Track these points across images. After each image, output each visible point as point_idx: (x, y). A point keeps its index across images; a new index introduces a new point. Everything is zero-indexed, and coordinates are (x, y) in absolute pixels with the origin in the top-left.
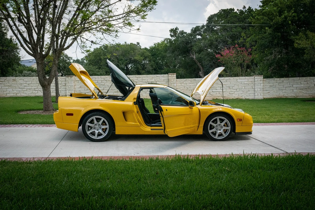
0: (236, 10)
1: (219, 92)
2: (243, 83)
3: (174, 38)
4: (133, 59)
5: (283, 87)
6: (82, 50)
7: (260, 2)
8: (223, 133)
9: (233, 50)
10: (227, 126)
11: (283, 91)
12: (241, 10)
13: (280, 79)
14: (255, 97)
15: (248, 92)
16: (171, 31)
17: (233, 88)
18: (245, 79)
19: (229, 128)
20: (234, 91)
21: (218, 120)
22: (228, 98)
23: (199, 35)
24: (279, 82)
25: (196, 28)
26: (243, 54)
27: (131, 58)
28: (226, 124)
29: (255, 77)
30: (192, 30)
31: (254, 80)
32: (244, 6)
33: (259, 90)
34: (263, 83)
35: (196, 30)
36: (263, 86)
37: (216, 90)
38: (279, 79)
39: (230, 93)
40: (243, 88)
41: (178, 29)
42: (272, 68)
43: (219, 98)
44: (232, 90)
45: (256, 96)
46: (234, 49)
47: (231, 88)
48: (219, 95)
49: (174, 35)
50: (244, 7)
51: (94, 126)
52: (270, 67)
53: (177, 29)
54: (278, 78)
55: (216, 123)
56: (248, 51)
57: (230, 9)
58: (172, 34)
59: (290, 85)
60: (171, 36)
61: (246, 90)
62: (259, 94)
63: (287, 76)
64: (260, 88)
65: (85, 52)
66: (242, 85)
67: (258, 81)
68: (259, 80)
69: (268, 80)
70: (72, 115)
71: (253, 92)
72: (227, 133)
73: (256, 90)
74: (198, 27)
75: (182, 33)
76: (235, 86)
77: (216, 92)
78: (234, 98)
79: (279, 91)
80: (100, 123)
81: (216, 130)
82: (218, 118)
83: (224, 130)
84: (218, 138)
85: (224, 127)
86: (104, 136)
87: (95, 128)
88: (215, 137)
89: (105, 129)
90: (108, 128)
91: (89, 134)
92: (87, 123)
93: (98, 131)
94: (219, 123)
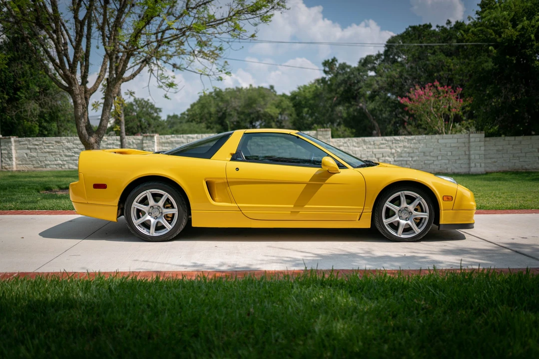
0: (434, 28)
1: (406, 161)
2: (448, 145)
3: (330, 76)
4: (262, 111)
5: (520, 152)
6: (159, 82)
7: (478, 5)
8: (414, 226)
9: (430, 90)
10: (422, 211)
11: (521, 160)
12: (442, 27)
13: (515, 138)
14: (470, 170)
15: (458, 162)
16: (326, 63)
17: (431, 154)
18: (453, 138)
19: (425, 215)
20: (433, 159)
21: (403, 199)
23: (371, 70)
24: (513, 143)
25: (366, 58)
26: (447, 98)
27: (260, 111)
28: (419, 208)
29: (469, 135)
30: (360, 62)
31: (469, 140)
32: (448, 20)
33: (477, 157)
34: (485, 146)
35: (366, 62)
36: (485, 150)
37: (401, 159)
38: (513, 138)
39: (425, 163)
40: (449, 154)
41: (337, 61)
42: (500, 119)
44: (429, 158)
45: (471, 167)
46: (432, 88)
47: (428, 154)
49: (330, 71)
50: (449, 22)
51: (149, 210)
52: (497, 118)
53: (334, 60)
54: (512, 136)
55: (399, 205)
56: (457, 93)
57: (424, 25)
58: (327, 69)
59: (534, 149)
60: (325, 72)
61: (454, 158)
62: (478, 165)
63: (527, 133)
64: (479, 155)
65: (164, 87)
66: (446, 148)
67: (475, 142)
68: (478, 139)
69: (493, 140)
70: (104, 186)
71: (467, 161)
72: (421, 225)
73: (472, 157)
74: (370, 56)
75: (343, 66)
76: (435, 151)
79: (513, 160)
80: (161, 203)
81: (398, 219)
82: (402, 194)
83: (416, 219)
84: (403, 236)
85: (415, 213)
86: (169, 230)
87: (150, 214)
88: (396, 233)
89: (171, 216)
90: (177, 213)
91: (139, 225)
92: (135, 203)
93: (157, 220)
94: (404, 204)
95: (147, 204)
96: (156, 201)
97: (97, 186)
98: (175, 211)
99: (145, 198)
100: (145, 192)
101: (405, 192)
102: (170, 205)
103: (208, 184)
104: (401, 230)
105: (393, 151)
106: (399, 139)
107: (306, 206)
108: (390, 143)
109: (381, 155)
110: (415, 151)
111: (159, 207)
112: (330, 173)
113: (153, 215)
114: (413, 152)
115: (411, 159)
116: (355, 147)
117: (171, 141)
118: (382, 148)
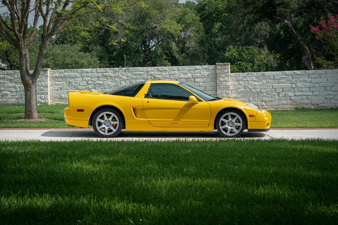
1: (307, 96)
4: (159, 28)
8: (235, 130)
10: (239, 122)
17: (332, 88)
19: (241, 125)
20: (335, 94)
22: (323, 107)
27: (156, 27)
37: (302, 93)
39: (326, 98)
43: (307, 107)
44: (330, 92)
47: (329, 88)
48: (307, 101)
51: (104, 122)
55: (228, 119)
70: (82, 110)
72: (239, 129)
76: (336, 85)
77: (302, 96)
78: (334, 107)
80: (110, 119)
81: (227, 126)
82: (229, 114)
83: (236, 126)
84: (229, 135)
85: (235, 123)
86: (114, 132)
87: (105, 124)
88: (226, 133)
89: (115, 125)
90: (118, 124)
91: (99, 130)
92: (98, 118)
93: (108, 127)
94: (230, 119)
95: (104, 119)
96: (108, 118)
97: (79, 110)
98: (117, 122)
99: (103, 116)
100: (103, 113)
101: (231, 113)
102: (114, 120)
103: (134, 109)
104: (228, 132)
105: (294, 86)
106: (299, 73)
107: (181, 120)
108: (291, 78)
109: (281, 90)
110: (316, 85)
111: (109, 120)
112: (193, 104)
113: (106, 125)
114: (314, 87)
115: (311, 93)
116: (255, 81)
117: (65, 75)
118: (283, 83)
